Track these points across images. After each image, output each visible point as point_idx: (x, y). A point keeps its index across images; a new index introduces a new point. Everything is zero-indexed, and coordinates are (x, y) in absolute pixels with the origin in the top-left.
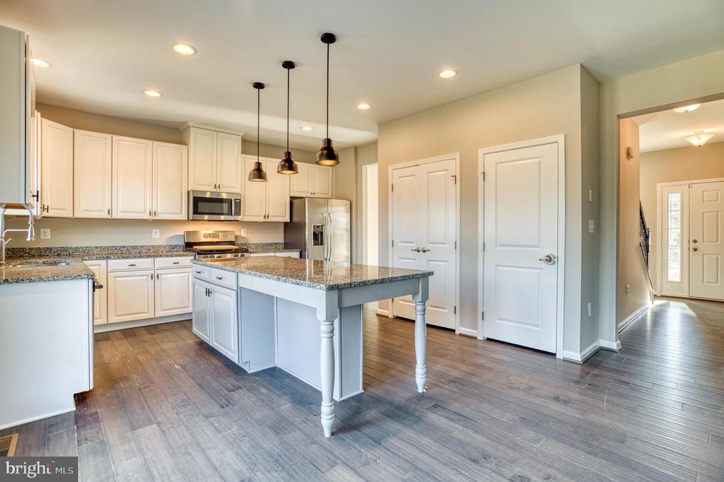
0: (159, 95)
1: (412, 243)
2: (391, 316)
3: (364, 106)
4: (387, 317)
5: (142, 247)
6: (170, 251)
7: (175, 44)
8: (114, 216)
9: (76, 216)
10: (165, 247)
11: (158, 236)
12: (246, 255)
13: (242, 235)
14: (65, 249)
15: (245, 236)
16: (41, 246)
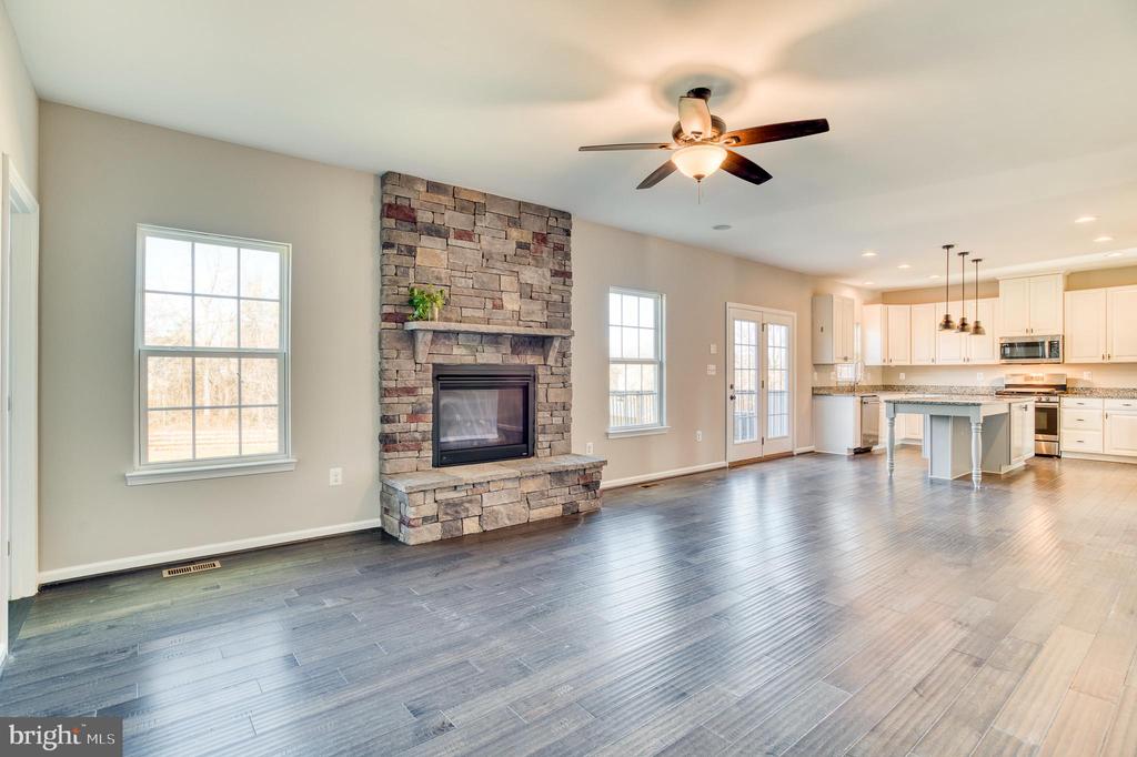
5: (967, 387)
8: (938, 364)
9: (913, 364)
10: (988, 388)
11: (982, 379)
13: (1085, 379)
15: (1090, 379)
16: (900, 384)
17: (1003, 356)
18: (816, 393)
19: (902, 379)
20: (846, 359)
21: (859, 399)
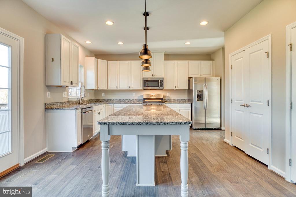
0: (122, 43)
1: (242, 100)
2: (231, 144)
3: (204, 23)
4: (228, 144)
5: (129, 100)
6: (138, 101)
7: (106, 21)
8: (119, 89)
9: (108, 89)
10: (137, 100)
11: (135, 96)
12: (163, 104)
13: (168, 96)
14: (108, 100)
15: (169, 96)
16: (102, 99)
17: (145, 86)
18: (48, 108)
19: (103, 96)
20: (72, 83)
21: (80, 110)
